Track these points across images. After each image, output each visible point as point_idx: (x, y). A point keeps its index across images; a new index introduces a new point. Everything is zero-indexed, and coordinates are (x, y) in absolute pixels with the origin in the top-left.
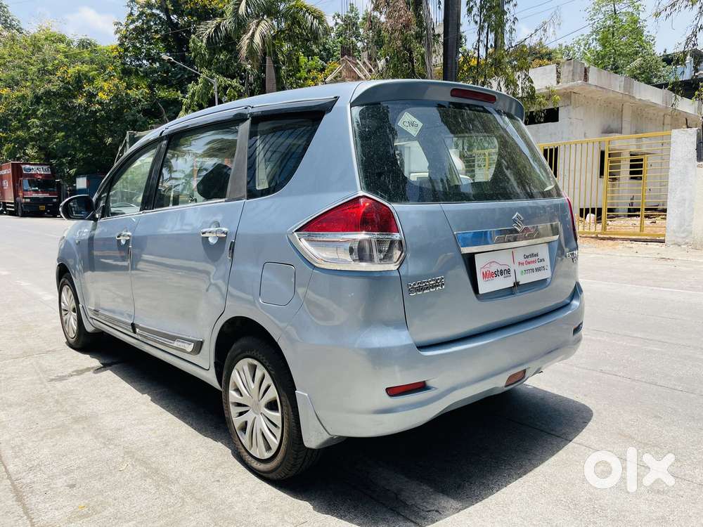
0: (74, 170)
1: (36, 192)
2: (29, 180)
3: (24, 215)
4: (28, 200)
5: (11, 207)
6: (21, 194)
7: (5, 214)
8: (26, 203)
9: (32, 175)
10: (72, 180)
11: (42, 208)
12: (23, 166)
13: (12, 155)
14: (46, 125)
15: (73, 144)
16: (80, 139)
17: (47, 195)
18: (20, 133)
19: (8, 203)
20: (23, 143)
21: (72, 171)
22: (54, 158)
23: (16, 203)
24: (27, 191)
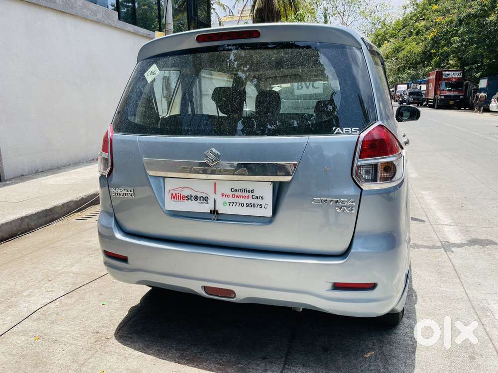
0: (480, 73)
1: (449, 91)
2: (446, 83)
3: (439, 108)
4: (443, 97)
5: (431, 102)
6: (439, 93)
7: (428, 107)
8: (441, 99)
9: (449, 79)
10: (477, 81)
11: (451, 102)
12: (443, 73)
13: (438, 65)
14: (463, 40)
15: (482, 53)
16: (487, 49)
17: (456, 93)
18: (445, 48)
19: (430, 99)
20: (446, 56)
21: (478, 75)
22: (467, 65)
23: (435, 99)
24: (443, 90)
